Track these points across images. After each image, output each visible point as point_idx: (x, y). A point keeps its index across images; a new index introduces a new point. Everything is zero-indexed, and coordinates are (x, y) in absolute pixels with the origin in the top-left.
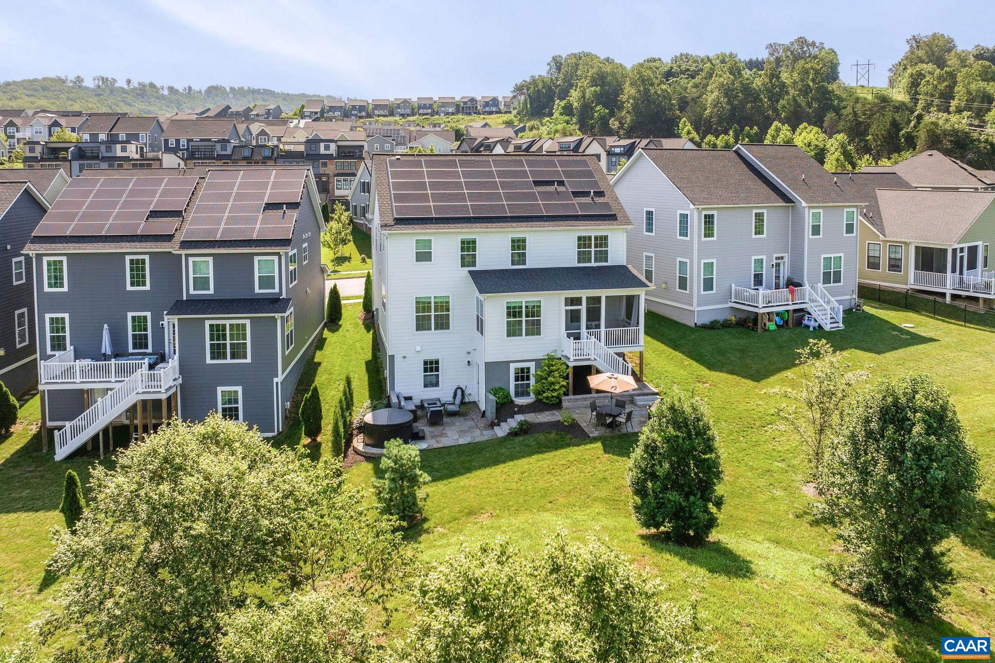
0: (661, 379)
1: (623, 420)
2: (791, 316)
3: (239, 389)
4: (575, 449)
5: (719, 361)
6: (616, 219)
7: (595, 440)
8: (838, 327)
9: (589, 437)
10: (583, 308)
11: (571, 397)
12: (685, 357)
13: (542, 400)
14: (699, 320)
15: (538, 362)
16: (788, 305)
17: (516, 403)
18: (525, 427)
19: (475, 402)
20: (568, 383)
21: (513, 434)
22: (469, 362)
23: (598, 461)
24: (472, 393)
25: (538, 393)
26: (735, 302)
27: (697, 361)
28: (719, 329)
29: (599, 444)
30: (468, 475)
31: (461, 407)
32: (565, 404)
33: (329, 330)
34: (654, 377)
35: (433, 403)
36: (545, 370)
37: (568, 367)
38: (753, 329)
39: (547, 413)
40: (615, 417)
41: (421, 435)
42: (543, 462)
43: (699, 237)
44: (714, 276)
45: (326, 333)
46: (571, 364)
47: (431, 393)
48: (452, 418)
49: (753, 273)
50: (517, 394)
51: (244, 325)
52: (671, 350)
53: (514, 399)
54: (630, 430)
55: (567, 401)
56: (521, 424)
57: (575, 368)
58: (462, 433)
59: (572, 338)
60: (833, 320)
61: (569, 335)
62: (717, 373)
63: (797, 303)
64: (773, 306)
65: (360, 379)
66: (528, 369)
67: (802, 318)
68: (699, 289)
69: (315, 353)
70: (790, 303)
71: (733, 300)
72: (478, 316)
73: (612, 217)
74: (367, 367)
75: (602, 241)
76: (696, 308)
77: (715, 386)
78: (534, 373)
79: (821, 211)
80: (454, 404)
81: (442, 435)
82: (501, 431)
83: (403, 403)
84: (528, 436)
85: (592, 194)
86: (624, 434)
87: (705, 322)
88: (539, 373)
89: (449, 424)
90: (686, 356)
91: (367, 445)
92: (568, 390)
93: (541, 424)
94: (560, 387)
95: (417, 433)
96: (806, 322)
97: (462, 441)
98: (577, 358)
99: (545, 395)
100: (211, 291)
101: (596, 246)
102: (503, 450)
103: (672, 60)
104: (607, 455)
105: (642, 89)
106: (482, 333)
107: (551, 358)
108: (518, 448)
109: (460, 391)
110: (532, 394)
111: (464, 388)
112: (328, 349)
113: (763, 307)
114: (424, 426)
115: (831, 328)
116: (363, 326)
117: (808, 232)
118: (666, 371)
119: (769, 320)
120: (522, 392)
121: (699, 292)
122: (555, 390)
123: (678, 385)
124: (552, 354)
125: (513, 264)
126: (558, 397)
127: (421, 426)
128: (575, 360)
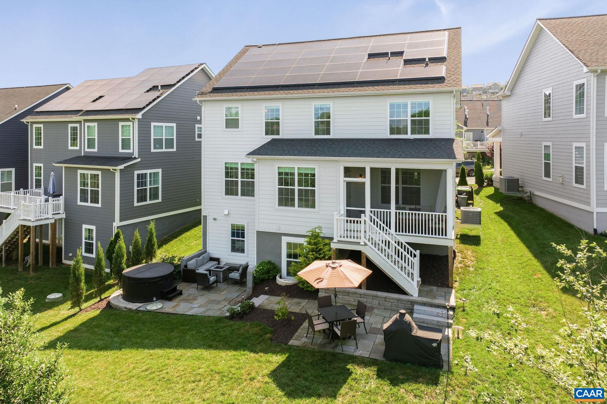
3: (94, 228)
6: (443, 82)
9: (286, 344)
10: (367, 180)
14: (599, 226)
21: (231, 315)
43: (600, 112)
46: (333, 246)
47: (237, 259)
48: (231, 286)
51: (98, 176)
54: (351, 351)
58: (209, 302)
68: (599, 183)
76: (594, 208)
85: (427, 60)
98: (342, 239)
100: (96, 150)
107: (315, 235)
121: (599, 187)
124: (320, 231)
125: (316, 134)
128: (339, 242)
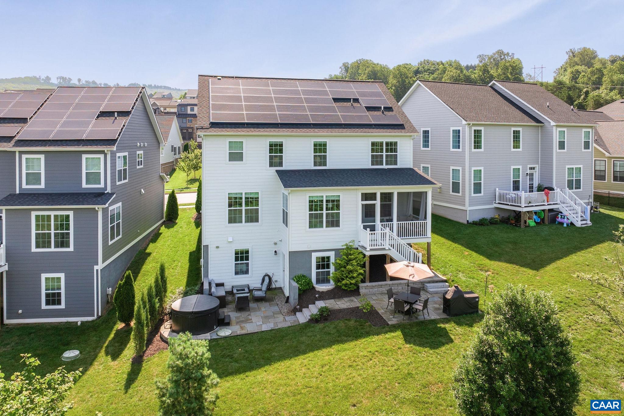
0: (446, 267)
1: (420, 308)
2: (546, 214)
3: (62, 276)
4: (375, 338)
5: (496, 252)
6: (404, 128)
7: (393, 328)
8: (586, 224)
9: (388, 325)
10: (378, 203)
11: (368, 284)
12: (464, 249)
13: (341, 286)
14: (470, 218)
15: (337, 251)
16: (544, 205)
17: (317, 290)
18: (325, 314)
19: (281, 288)
20: (365, 271)
21: (314, 320)
22: (276, 252)
23: (399, 352)
24: (278, 280)
25: (338, 280)
26: (499, 203)
27: (476, 252)
28: (488, 225)
29: (399, 333)
30: (266, 368)
31: (268, 292)
32: (362, 291)
33: (166, 227)
34: (440, 266)
35: (241, 289)
36: (344, 259)
37: (365, 255)
38: (516, 226)
39: (346, 299)
40: (411, 304)
41: (226, 321)
42: (344, 353)
43: (470, 149)
44: (482, 182)
45: (163, 229)
46: (368, 254)
47: (242, 280)
48: (259, 304)
49: (512, 180)
50: (318, 281)
51: (68, 217)
52: (451, 243)
53: (315, 285)
54: (427, 318)
55: (364, 288)
56: (322, 310)
57: (371, 257)
58: (266, 318)
59: (368, 229)
60: (582, 218)
61: (365, 227)
62: (497, 263)
63: (551, 204)
64: (533, 206)
65: (181, 267)
66: (328, 258)
67: (556, 216)
68: (470, 192)
69: (148, 245)
70: (546, 203)
71: (497, 202)
72: (284, 210)
73: (401, 127)
74: (190, 257)
75: (392, 147)
76: (468, 208)
77: (497, 274)
78: (334, 262)
79: (565, 129)
80: (261, 290)
81: (247, 321)
82: (303, 317)
83: (213, 289)
84: (327, 324)
85: (382, 109)
86: (422, 322)
87: (475, 220)
88: (338, 261)
89: (255, 310)
90: (465, 247)
91: (173, 331)
92: (365, 278)
93: (340, 311)
94: (358, 275)
95: (223, 320)
96: (559, 219)
97: (265, 328)
98: (373, 247)
99: (344, 282)
100: (42, 186)
101: (387, 151)
102: (304, 338)
103: (419, 64)
104: (408, 346)
105: (400, 80)
106: (287, 226)
107: (349, 248)
108: (318, 336)
109: (268, 278)
110: (332, 282)
111: (271, 275)
112: (160, 241)
113: (525, 207)
114: (232, 311)
115: (582, 225)
116: (194, 224)
117: (556, 146)
118: (449, 261)
119: (529, 218)
120: (323, 279)
121: (470, 194)
122: (354, 278)
123: (463, 273)
124: (351, 244)
125: (315, 165)
126: (356, 284)
127: (229, 312)
128: (371, 250)
